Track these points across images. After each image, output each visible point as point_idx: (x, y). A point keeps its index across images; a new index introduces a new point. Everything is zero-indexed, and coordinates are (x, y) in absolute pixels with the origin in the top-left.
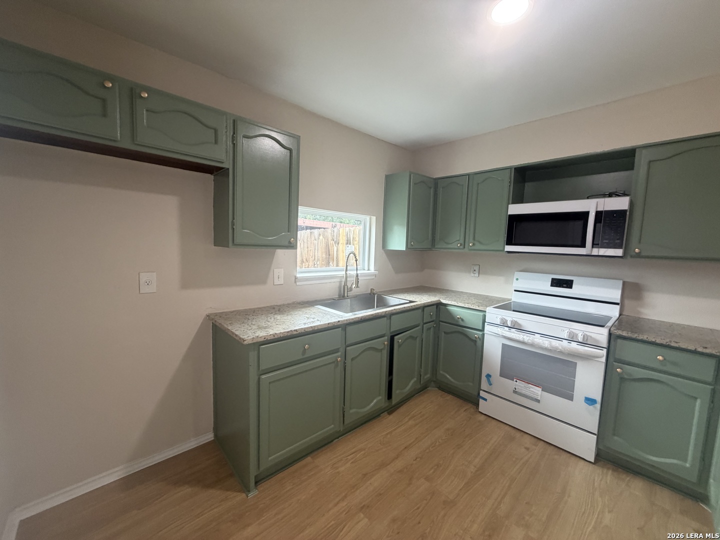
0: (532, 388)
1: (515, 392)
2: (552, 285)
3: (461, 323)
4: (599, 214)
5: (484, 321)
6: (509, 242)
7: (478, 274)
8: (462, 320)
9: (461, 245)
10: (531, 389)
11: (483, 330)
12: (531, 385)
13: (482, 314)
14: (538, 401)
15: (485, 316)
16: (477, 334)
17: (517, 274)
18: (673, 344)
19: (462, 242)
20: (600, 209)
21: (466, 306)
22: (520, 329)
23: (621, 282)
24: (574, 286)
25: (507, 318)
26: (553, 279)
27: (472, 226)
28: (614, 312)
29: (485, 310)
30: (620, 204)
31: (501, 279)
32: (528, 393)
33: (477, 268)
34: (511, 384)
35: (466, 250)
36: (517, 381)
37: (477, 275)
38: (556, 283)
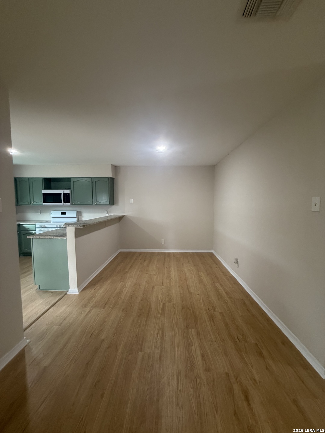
2: (61, 214)
4: (64, 194)
5: (36, 227)
6: (44, 202)
8: (29, 229)
9: (29, 203)
11: (35, 231)
13: (35, 225)
15: (36, 226)
17: (52, 212)
19: (29, 202)
20: (64, 193)
22: (46, 227)
23: (76, 212)
24: (66, 214)
25: (41, 225)
26: (61, 212)
27: (32, 197)
28: (75, 220)
30: (67, 191)
31: (48, 214)
33: (39, 211)
35: (31, 205)
37: (40, 213)
38: (62, 213)
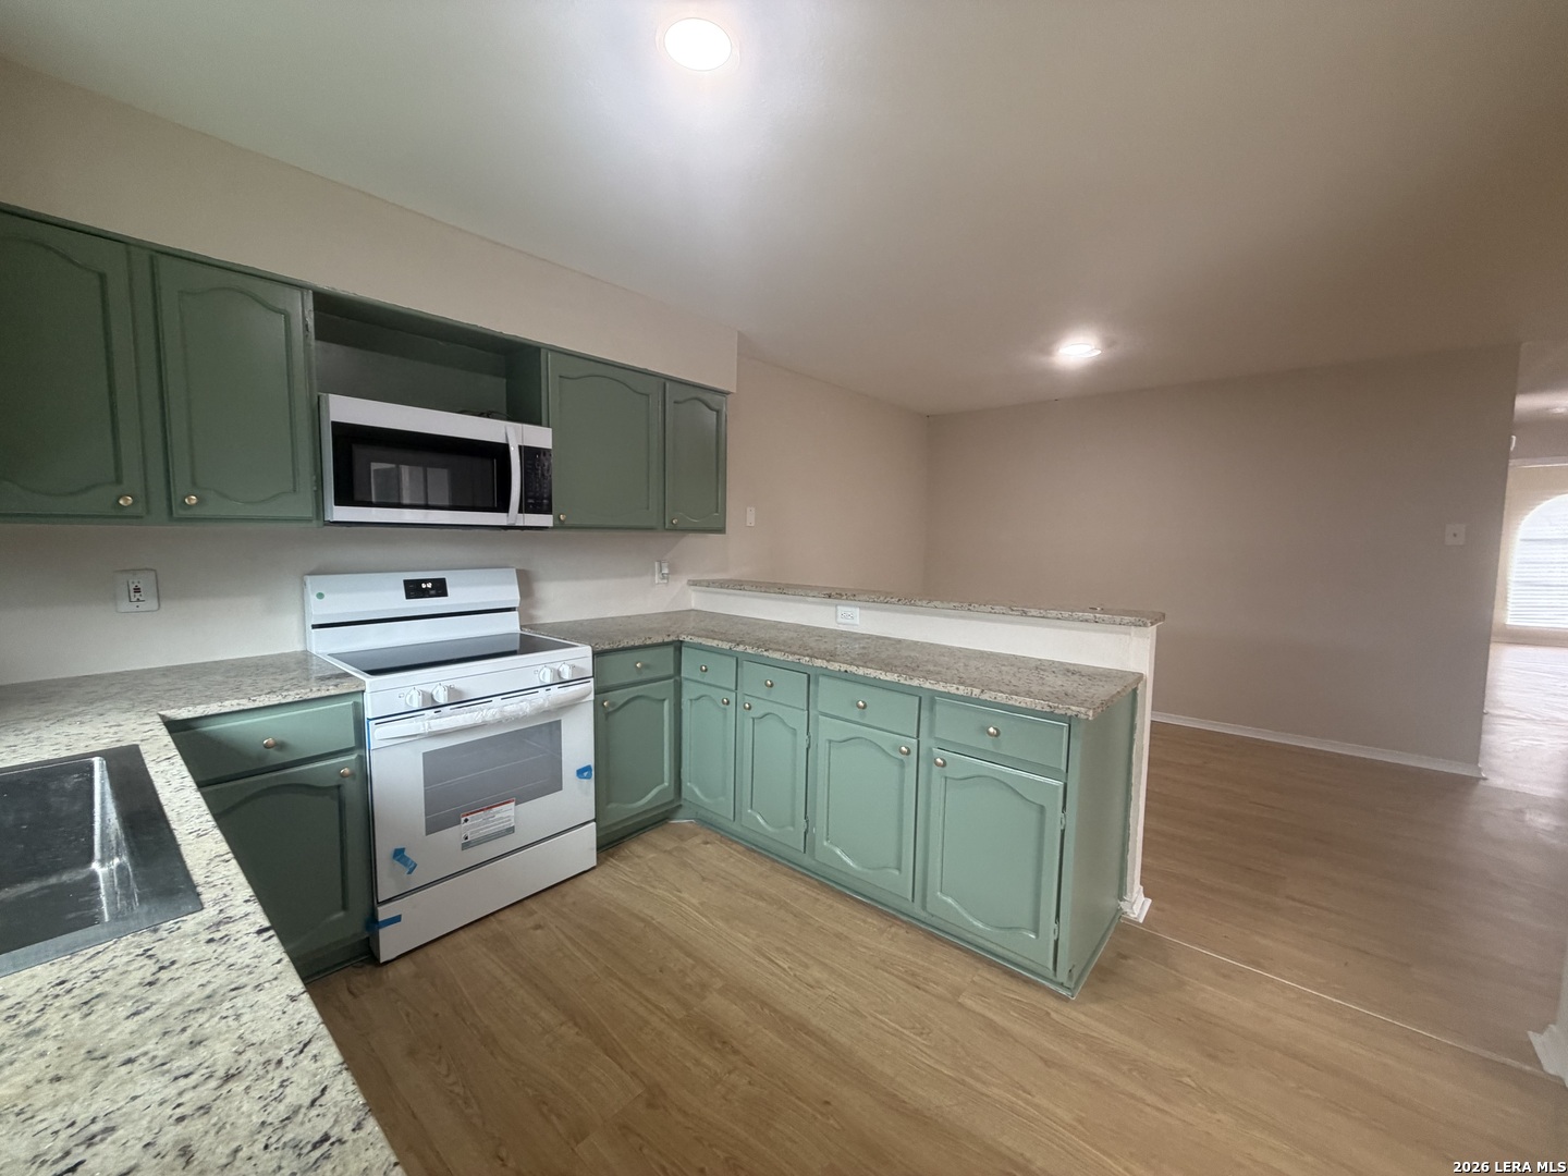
0: (498, 812)
1: (466, 845)
2: (408, 596)
3: (278, 757)
5: (358, 721)
6: (345, 497)
7: (156, 601)
8: (282, 746)
10: (497, 816)
11: (361, 746)
12: (495, 809)
13: (346, 703)
14: (511, 830)
15: (358, 706)
16: (344, 765)
18: (648, 642)
21: (290, 700)
22: (459, 701)
23: (511, 574)
24: (451, 590)
25: (428, 689)
26: (407, 583)
29: (360, 689)
32: (493, 829)
33: (144, 581)
34: (453, 835)
36: (468, 817)
37: (152, 604)
38: (414, 589)
